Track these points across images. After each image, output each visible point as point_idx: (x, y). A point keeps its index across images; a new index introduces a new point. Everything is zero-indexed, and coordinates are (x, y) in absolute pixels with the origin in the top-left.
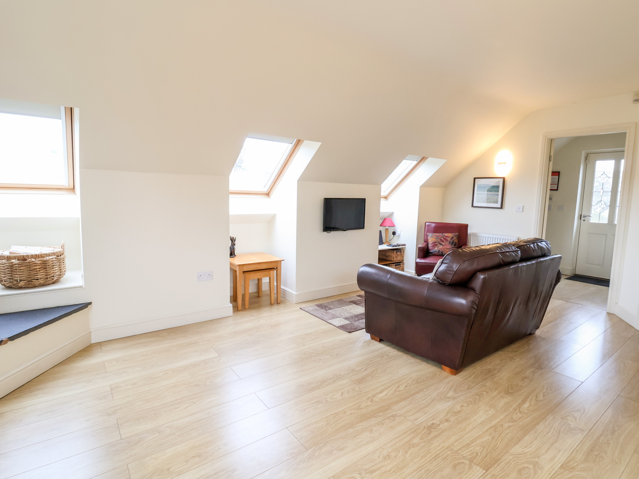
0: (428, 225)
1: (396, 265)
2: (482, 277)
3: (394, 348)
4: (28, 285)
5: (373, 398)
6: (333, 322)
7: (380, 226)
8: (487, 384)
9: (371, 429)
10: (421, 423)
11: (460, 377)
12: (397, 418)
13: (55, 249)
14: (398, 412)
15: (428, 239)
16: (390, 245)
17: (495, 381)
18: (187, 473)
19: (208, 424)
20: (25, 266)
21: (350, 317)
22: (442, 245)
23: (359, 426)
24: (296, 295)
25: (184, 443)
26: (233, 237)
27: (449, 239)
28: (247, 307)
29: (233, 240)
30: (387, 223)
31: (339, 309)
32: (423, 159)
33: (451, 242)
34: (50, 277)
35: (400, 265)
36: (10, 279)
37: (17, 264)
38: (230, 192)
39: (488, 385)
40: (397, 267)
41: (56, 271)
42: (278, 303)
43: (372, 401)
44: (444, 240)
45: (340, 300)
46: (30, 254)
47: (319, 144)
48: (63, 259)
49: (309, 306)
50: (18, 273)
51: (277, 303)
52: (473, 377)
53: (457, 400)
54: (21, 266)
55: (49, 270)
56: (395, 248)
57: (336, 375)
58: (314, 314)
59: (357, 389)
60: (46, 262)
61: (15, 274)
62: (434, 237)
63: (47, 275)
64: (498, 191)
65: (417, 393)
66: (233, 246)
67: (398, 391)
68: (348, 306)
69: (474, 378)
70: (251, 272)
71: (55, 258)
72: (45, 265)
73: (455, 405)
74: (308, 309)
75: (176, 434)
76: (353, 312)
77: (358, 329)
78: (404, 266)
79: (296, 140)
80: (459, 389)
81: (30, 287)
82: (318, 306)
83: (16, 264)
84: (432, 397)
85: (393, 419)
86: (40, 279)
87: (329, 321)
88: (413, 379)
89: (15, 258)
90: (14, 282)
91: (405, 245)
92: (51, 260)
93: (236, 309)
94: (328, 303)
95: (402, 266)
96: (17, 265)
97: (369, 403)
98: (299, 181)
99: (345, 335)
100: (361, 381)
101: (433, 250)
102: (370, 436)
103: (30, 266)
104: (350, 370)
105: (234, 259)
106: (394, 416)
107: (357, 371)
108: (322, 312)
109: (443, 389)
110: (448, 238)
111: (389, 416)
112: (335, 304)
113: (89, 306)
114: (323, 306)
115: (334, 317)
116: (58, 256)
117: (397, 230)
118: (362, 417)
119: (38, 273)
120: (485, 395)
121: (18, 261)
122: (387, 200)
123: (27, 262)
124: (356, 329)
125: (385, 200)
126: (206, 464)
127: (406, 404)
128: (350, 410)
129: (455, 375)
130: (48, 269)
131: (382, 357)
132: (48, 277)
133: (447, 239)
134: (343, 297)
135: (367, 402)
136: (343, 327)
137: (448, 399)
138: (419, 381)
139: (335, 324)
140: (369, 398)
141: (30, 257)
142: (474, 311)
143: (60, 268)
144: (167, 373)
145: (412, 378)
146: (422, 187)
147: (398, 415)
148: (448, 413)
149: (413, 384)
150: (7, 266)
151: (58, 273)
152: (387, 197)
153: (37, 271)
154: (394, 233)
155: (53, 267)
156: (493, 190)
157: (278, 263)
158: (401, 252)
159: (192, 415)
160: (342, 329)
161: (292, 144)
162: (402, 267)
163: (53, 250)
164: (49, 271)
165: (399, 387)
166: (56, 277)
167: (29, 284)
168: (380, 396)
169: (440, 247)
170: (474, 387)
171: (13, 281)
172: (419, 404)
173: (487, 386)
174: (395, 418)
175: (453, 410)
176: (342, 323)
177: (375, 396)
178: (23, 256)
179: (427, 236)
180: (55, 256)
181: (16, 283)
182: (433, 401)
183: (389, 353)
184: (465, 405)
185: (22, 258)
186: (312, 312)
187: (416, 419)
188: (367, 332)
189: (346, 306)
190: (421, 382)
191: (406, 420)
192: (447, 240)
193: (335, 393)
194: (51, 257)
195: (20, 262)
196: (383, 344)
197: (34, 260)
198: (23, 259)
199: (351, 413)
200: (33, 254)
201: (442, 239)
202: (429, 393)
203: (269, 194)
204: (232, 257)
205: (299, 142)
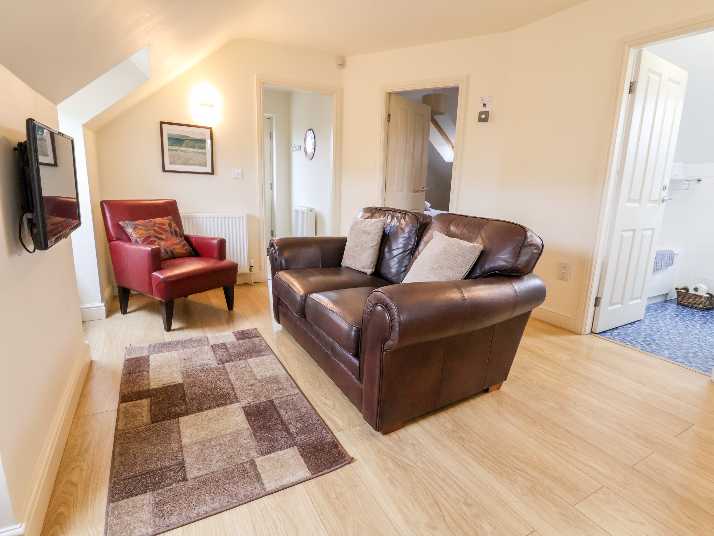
22: (163, 239)
27: (167, 227)
33: (173, 232)
44: (161, 231)
62: (140, 227)
64: (205, 148)
110: (164, 227)
156: (196, 145)
169: (162, 244)
192: (164, 230)
201: (156, 229)
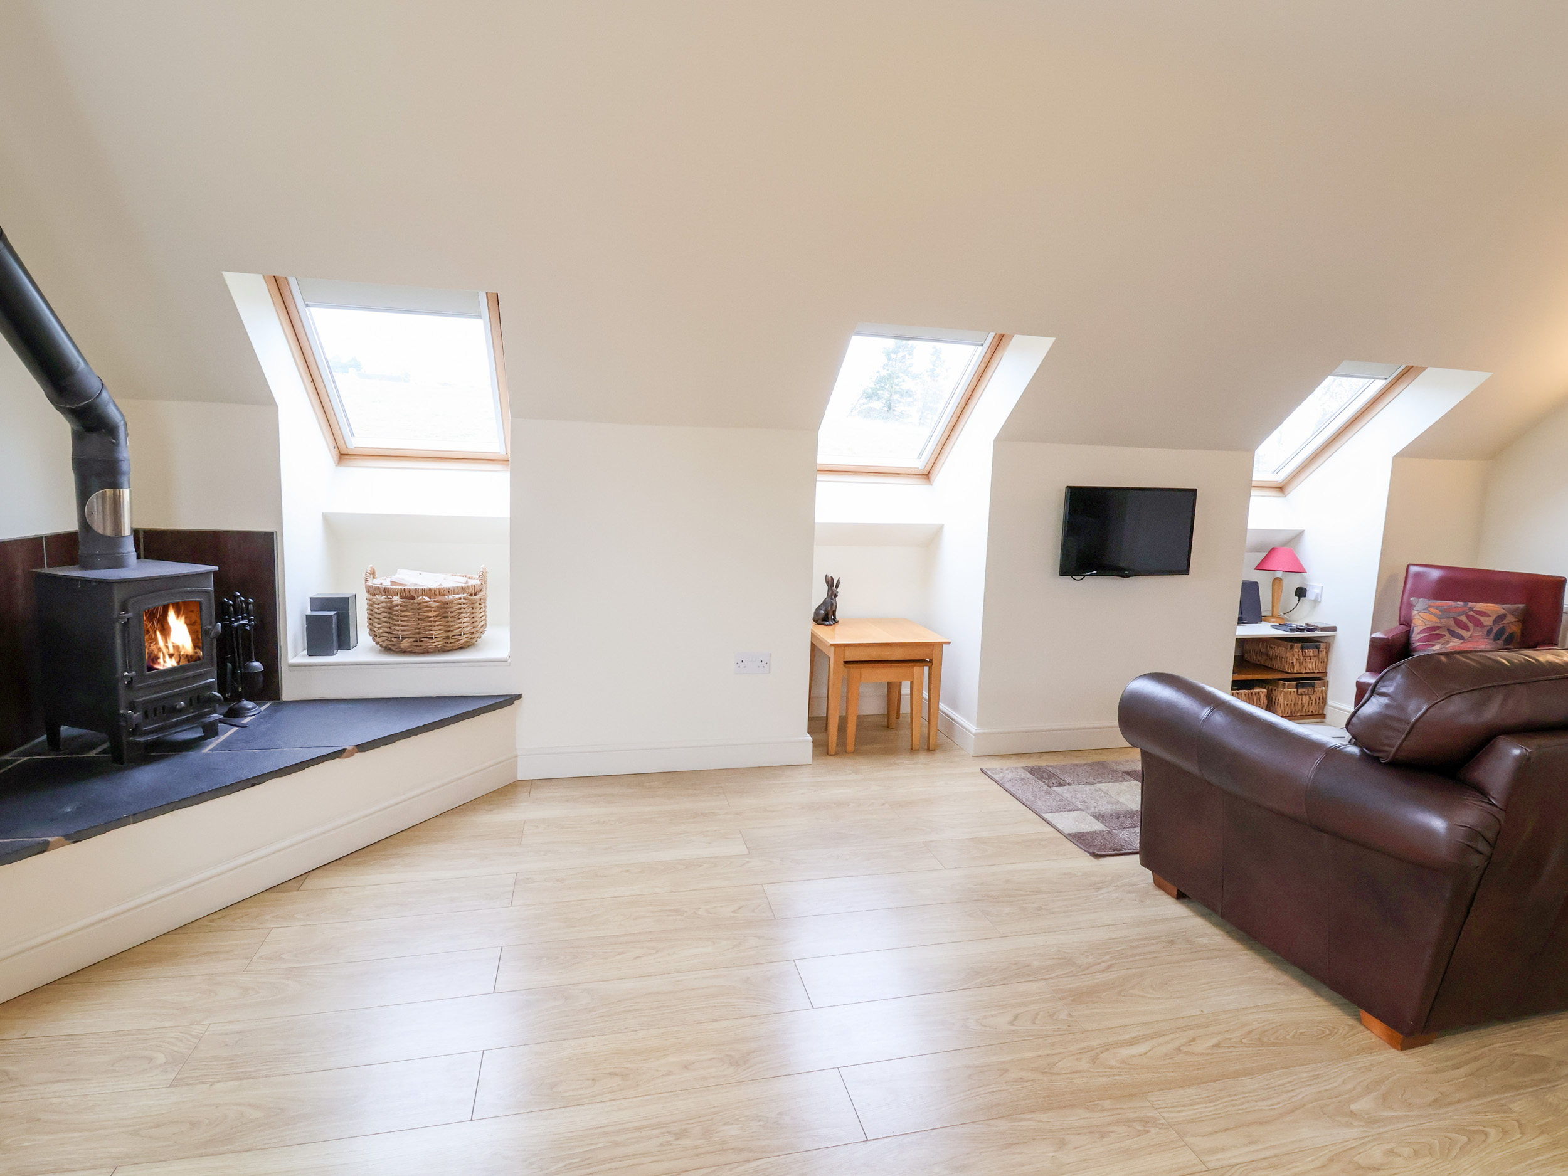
0: (1418, 575)
1: (1297, 687)
2: (1517, 752)
3: (1216, 925)
4: (415, 648)
5: (1102, 1053)
6: (1057, 819)
7: (1256, 569)
8: (1511, 1106)
9: (1063, 1138)
10: (1228, 1168)
11: (1419, 1059)
12: (1153, 1131)
13: (469, 580)
14: (1164, 1115)
15: (1411, 614)
16: (1282, 626)
17: (1551, 1103)
18: (585, 1107)
19: (668, 1006)
20: (412, 609)
21: (1111, 815)
22: (1461, 637)
23: (1030, 1120)
24: (975, 735)
25: (603, 1037)
26: (832, 577)
27: (1487, 622)
28: (850, 746)
29: (832, 585)
30: (1277, 562)
31: (1088, 787)
32: (1407, 373)
33: (1494, 632)
34: (452, 636)
35: (1313, 686)
36: (387, 633)
37: (399, 605)
38: (819, 467)
39: (1515, 1109)
40: (1300, 690)
41: (465, 625)
42: (930, 748)
43: (1094, 1060)
44: (1470, 624)
45: (1097, 763)
46: (420, 588)
47: (1048, 342)
48: (479, 602)
49: (1007, 770)
50: (400, 623)
51: (928, 750)
52: (1466, 1069)
53: (1382, 1130)
54: (405, 609)
55: (452, 622)
56: (1297, 634)
57: (1016, 964)
58: (1013, 790)
59: (1063, 1016)
60: (448, 606)
61: (396, 625)
62: (1434, 611)
63: (448, 631)
65: (1249, 1073)
66: (832, 599)
67: (1186, 1053)
68: (1117, 784)
69: (1470, 1075)
70: (865, 665)
71: (465, 599)
72: (445, 611)
73: (1370, 1142)
74: (1001, 775)
75: (596, 1012)
76: (1125, 802)
77: (1124, 851)
78: (1326, 692)
79: (992, 335)
80: (1400, 1097)
81: (419, 651)
82: (1033, 771)
83: (397, 605)
84: (1293, 1100)
85: (1143, 1129)
86: (435, 638)
87: (1046, 816)
88: (1247, 1029)
89: (396, 592)
90: (393, 639)
91: (1334, 629)
92: (457, 602)
93: (822, 749)
94: (1063, 768)
95: (1320, 689)
96: (399, 608)
97: (1084, 1065)
98: (998, 440)
99: (1082, 862)
100: (1080, 996)
101: (1424, 651)
102: (1053, 1156)
103: (419, 611)
104: (1062, 959)
105: (834, 629)
106: (1147, 1122)
107: (1080, 967)
108: (1035, 789)
109: (1344, 1083)
110: (1482, 619)
111: (1132, 1116)
112: (1080, 773)
113: (516, 702)
114: (1045, 775)
115: (1066, 807)
116: (471, 595)
117: (1308, 583)
118: (1048, 1097)
119: (431, 626)
120: (1491, 1140)
121: (402, 600)
122: (1285, 497)
123: (415, 603)
124: (1119, 852)
125: (1279, 494)
126: (631, 1100)
127: (1197, 1097)
128: (1022, 1069)
129: (1402, 1050)
130: (450, 619)
131: (1172, 945)
132: (450, 634)
133: (1479, 620)
134: (1109, 758)
135: (1077, 1059)
136: (1081, 840)
137: (1347, 1119)
138: (1265, 1040)
139: (1060, 827)
140: (1089, 1050)
141: (420, 593)
142: (1476, 860)
143: (474, 620)
144: (628, 871)
145: (1244, 1025)
146: (1397, 457)
147: (1161, 1122)
148: (1331, 1160)
149: (1242, 1043)
150: (383, 607)
151: (469, 628)
152: (1283, 486)
153: (431, 621)
154: (1301, 593)
155: (460, 617)
157: (935, 648)
158: (1318, 648)
159: (644, 977)
160: (1077, 843)
161: (982, 345)
162: (1319, 694)
163: (465, 581)
164: (452, 624)
165: (1194, 1040)
166: (465, 636)
167: (416, 646)
168: (1126, 1052)
169: (1451, 644)
170: (1459, 1102)
171: (391, 638)
172: (1240, 1107)
173: (1511, 1111)
174: (1147, 1129)
175: (1354, 1156)
176: (1083, 826)
177: (1107, 1049)
178: (410, 590)
179: (1411, 606)
180: (465, 595)
181: (397, 641)
182: (1293, 1111)
183: (1197, 937)
184: (1406, 1151)
185: (408, 594)
186: (1007, 786)
187: (1215, 1151)
188: (1146, 863)
189: (1110, 782)
190: (1273, 1044)
191: (1183, 1143)
192: (1478, 624)
193: (996, 1012)
194: (457, 596)
195: (403, 602)
196: (1188, 907)
197: (427, 599)
198: (410, 595)
199: (1021, 1078)
200: (426, 587)
201: (1463, 618)
202: (1289, 1082)
203: (930, 475)
204: (828, 625)
205: (1000, 341)
